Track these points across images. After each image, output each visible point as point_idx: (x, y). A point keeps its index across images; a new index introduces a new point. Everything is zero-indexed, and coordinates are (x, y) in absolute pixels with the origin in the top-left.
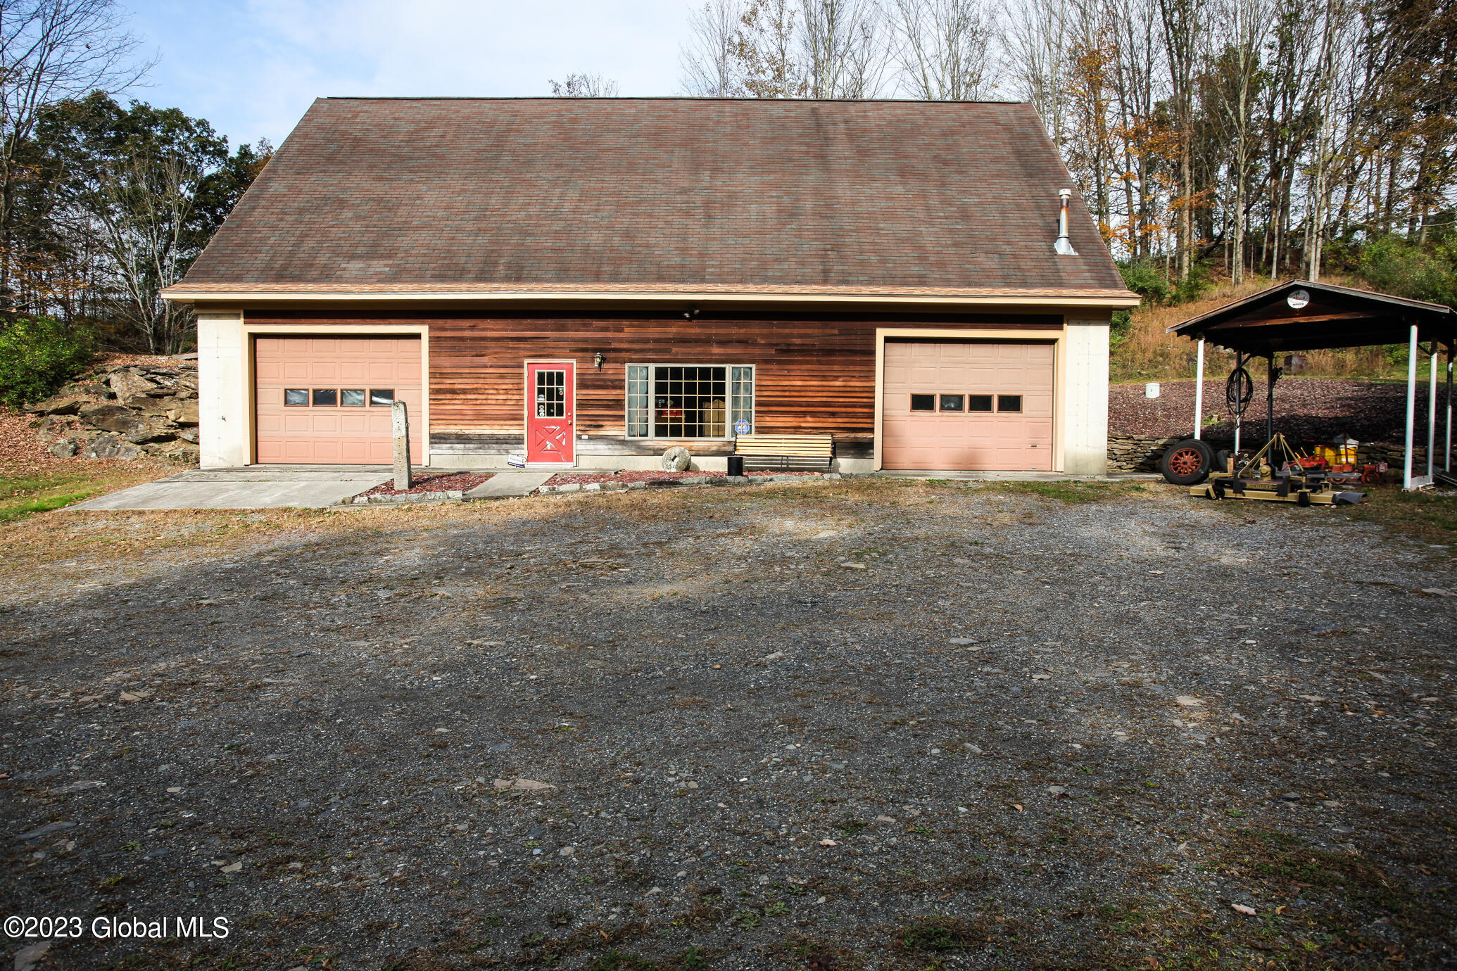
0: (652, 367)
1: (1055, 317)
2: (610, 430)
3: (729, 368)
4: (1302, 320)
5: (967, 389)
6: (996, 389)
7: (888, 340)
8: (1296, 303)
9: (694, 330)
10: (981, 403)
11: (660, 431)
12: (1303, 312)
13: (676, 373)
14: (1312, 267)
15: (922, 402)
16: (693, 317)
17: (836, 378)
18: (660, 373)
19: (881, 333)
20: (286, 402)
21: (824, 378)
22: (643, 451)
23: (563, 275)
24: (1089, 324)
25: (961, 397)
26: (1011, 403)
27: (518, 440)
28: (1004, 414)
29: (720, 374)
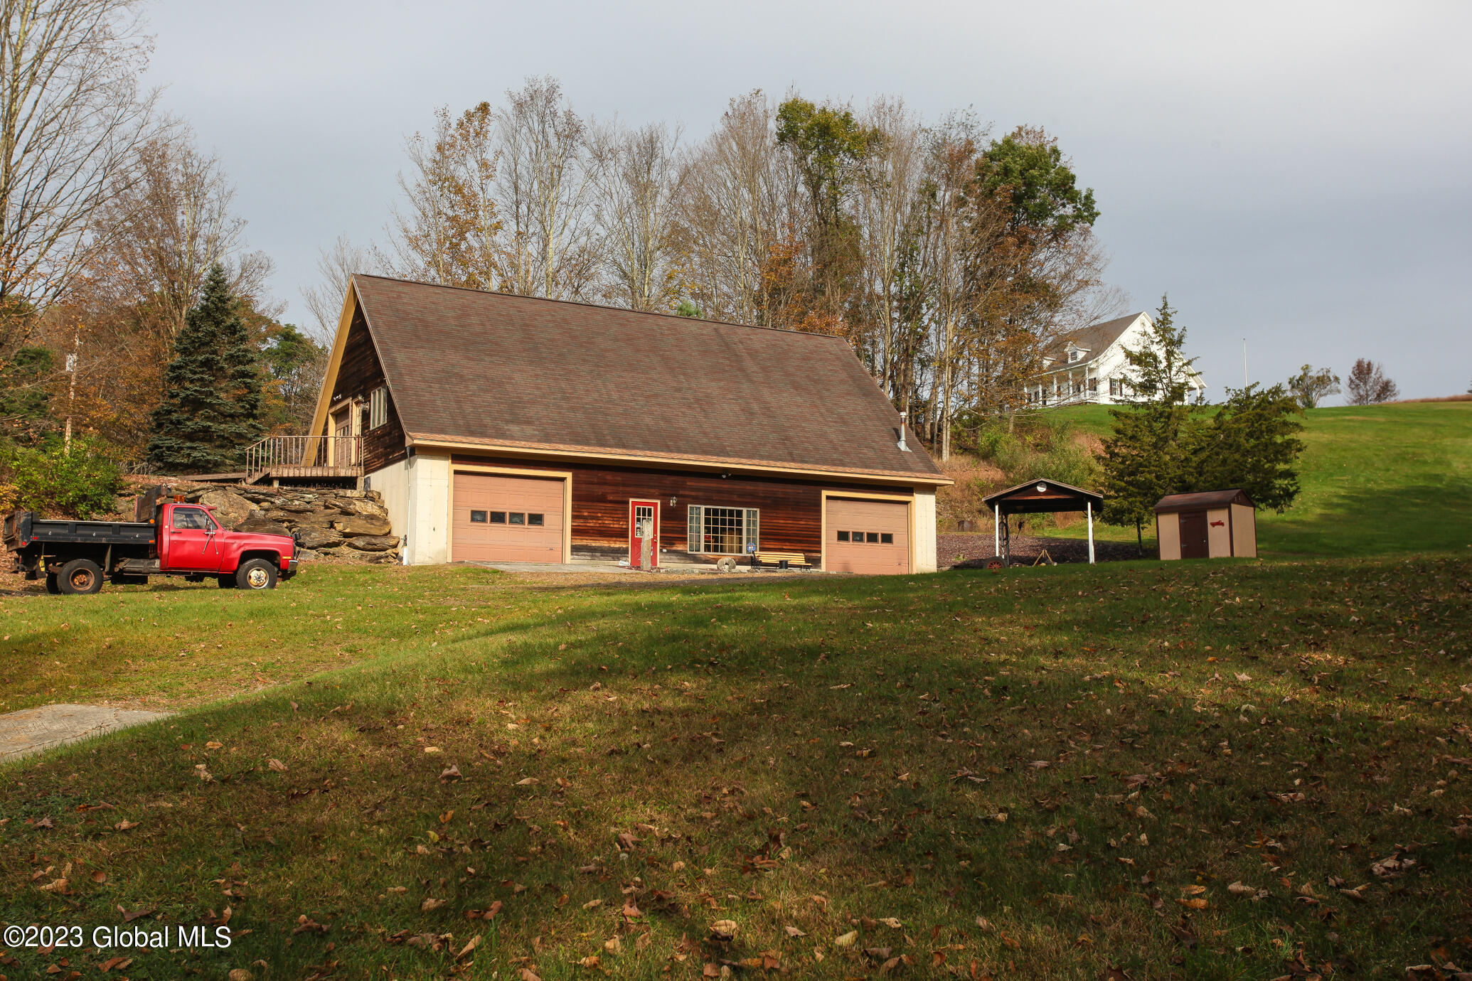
0: (703, 508)
1: (909, 489)
2: (680, 547)
3: (745, 510)
4: (1044, 497)
5: (865, 529)
6: (880, 530)
7: (828, 498)
8: (1041, 489)
9: (727, 486)
10: (872, 538)
11: (707, 548)
12: (1044, 494)
13: (715, 512)
14: (944, 447)
15: (843, 536)
16: (728, 478)
17: (801, 519)
18: (707, 511)
19: (825, 493)
20: (473, 520)
21: (794, 519)
22: (696, 560)
23: (648, 446)
24: (925, 493)
25: (862, 534)
26: (887, 538)
27: (625, 551)
28: (884, 545)
29: (740, 514)
